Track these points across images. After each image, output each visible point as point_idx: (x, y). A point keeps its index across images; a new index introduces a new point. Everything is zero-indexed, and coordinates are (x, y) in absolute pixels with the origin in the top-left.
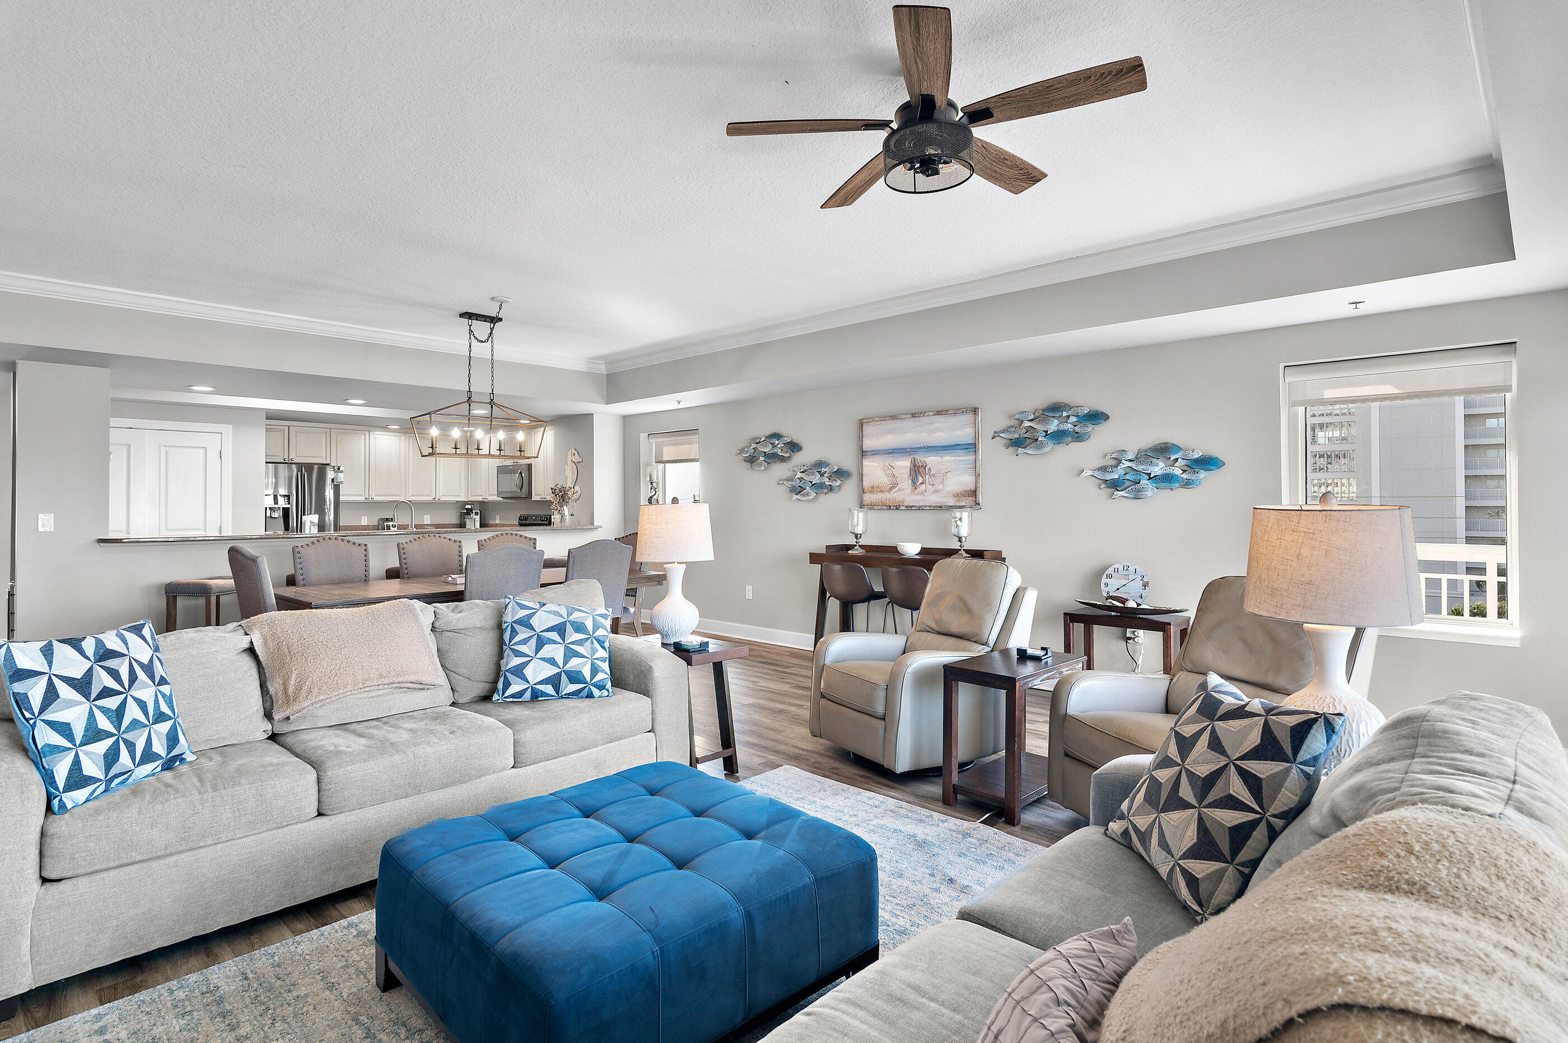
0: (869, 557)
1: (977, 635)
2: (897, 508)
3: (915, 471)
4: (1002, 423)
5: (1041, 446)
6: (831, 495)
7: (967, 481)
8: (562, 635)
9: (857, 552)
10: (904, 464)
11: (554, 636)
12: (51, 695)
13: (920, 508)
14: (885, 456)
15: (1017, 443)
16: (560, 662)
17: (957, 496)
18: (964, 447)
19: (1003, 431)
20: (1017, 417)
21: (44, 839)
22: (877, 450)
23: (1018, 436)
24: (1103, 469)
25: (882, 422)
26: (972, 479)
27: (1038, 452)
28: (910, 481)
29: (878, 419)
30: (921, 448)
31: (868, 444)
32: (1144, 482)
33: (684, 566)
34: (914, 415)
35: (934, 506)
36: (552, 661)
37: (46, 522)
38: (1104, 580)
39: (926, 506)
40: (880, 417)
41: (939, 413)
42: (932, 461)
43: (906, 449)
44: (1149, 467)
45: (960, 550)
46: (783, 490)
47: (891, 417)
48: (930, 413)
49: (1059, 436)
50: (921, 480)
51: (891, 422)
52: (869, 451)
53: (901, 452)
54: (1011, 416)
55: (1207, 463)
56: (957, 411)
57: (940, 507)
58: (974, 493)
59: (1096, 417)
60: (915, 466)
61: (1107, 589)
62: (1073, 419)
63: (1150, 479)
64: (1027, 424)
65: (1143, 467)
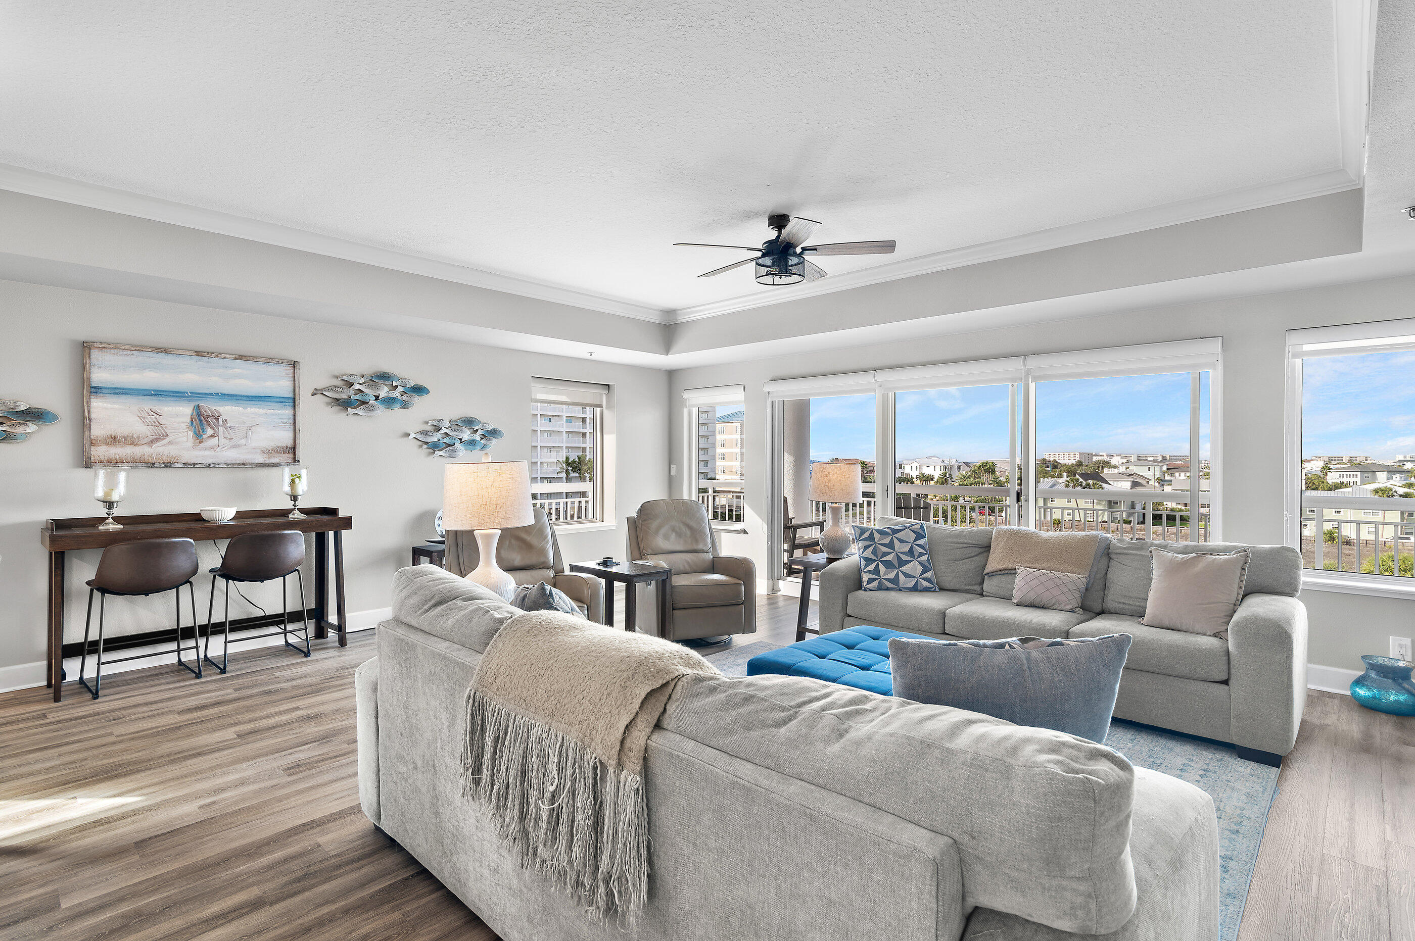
2: (167, 465)
3: (201, 421)
5: (371, 409)
7: (284, 437)
9: (112, 526)
13: (208, 466)
14: (141, 397)
15: (345, 404)
17: (267, 452)
18: (278, 400)
19: (329, 389)
20: (345, 378)
22: (123, 389)
23: (346, 397)
24: (425, 433)
25: (135, 352)
26: (291, 434)
27: (369, 414)
28: (191, 434)
29: (127, 347)
30: (212, 394)
31: (99, 376)
32: (458, 445)
34: (199, 354)
35: (234, 464)
38: (437, 522)
39: (220, 463)
40: (132, 346)
41: (242, 357)
42: (227, 410)
43: (184, 393)
44: (461, 434)
47: (156, 348)
48: (227, 356)
49: (389, 402)
50: (209, 432)
51: (155, 355)
52: (106, 388)
53: (174, 396)
54: (337, 377)
55: (494, 433)
57: (243, 464)
58: (293, 449)
59: (419, 390)
60: (199, 415)
61: (440, 529)
62: (400, 389)
63: (461, 442)
64: (357, 387)
65: (456, 433)
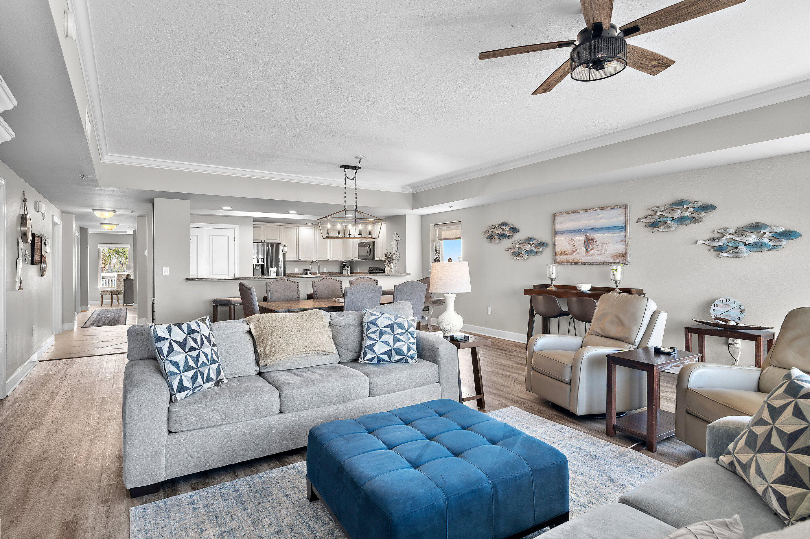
0: (559, 292)
1: (627, 338)
2: (576, 264)
3: (587, 242)
4: (643, 213)
5: (669, 226)
6: (536, 257)
7: (620, 248)
8: (392, 330)
9: (552, 288)
10: (580, 239)
11: (388, 330)
12: (171, 349)
13: (590, 264)
14: (569, 234)
15: (653, 225)
16: (391, 344)
17: (614, 257)
18: (618, 228)
19: (644, 218)
20: (653, 209)
21: (169, 414)
22: (564, 231)
23: (653, 221)
24: (712, 240)
25: (567, 215)
26: (624, 247)
27: (667, 230)
28: (584, 249)
29: (564, 213)
30: (591, 229)
31: (558, 227)
32: (741, 247)
33: (455, 295)
34: (586, 210)
35: (599, 263)
36: (387, 343)
37: (166, 271)
38: (712, 308)
39: (594, 263)
40: (565, 212)
41: (602, 208)
42: (598, 236)
43: (581, 230)
44: (745, 238)
45: (616, 288)
46: (508, 254)
47: (572, 211)
48: (596, 209)
49: (682, 220)
50: (591, 247)
51: (572, 214)
52: (559, 231)
53: (579, 232)
54: (649, 209)
55: (788, 234)
56: (614, 207)
57: (603, 263)
58: (625, 255)
59: (707, 208)
60: (587, 239)
61: (715, 313)
62: (691, 210)
63: (745, 245)
64: (660, 213)
65: (740, 238)
